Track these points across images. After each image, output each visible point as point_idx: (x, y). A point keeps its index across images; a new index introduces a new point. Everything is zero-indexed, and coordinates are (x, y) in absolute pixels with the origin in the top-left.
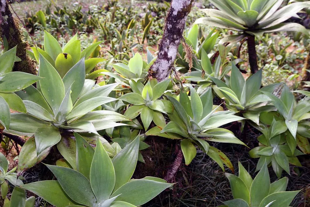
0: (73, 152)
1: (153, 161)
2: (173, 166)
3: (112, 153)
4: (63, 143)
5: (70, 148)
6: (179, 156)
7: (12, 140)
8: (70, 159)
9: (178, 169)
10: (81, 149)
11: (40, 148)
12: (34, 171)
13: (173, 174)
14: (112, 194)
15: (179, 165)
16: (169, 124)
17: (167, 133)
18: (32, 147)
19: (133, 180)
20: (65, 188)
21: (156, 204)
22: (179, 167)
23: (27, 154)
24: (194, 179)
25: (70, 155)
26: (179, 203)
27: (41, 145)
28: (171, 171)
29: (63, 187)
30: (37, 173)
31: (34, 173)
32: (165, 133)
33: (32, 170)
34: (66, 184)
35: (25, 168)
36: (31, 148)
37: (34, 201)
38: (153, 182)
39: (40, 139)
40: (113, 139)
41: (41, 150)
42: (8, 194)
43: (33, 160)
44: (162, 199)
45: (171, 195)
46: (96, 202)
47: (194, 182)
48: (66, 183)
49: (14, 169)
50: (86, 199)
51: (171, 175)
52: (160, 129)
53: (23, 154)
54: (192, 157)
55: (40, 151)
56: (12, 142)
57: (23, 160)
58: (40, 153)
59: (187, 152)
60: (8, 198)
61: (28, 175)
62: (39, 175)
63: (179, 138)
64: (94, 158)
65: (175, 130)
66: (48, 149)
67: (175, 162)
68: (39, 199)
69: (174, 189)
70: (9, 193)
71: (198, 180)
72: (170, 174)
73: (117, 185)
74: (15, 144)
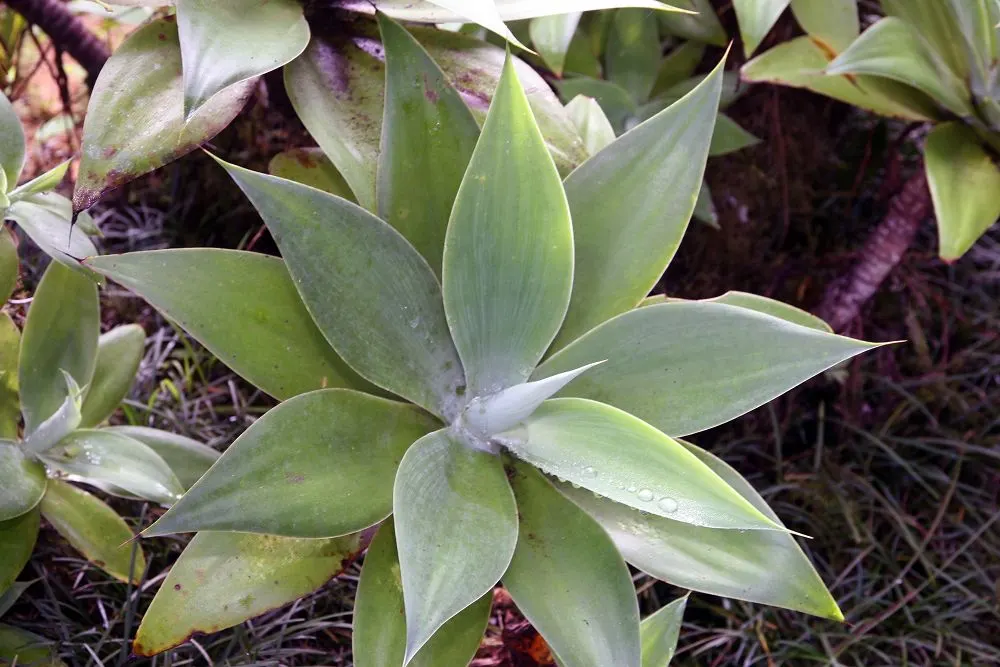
0: (366, 118)
1: (753, 224)
2: (856, 262)
3: (563, 149)
4: (314, 68)
5: (350, 99)
6: (900, 213)
7: (36, 29)
8: (347, 150)
9: (887, 280)
10: (407, 107)
11: (201, 72)
12: (137, 204)
13: (855, 301)
14: (547, 361)
15: (895, 258)
16: (881, 32)
17: (859, 82)
18: (157, 67)
19: (664, 301)
20: (313, 296)
21: (748, 443)
22: (895, 268)
23: (129, 104)
24: (958, 342)
25: (349, 131)
26: (865, 456)
27: (206, 61)
28: (847, 288)
29: (305, 290)
30: (156, 216)
31: (141, 215)
32: (848, 77)
33: (133, 197)
34: (320, 280)
35: (113, 172)
36: (149, 74)
37: (137, 348)
38: (767, 323)
39: (202, 29)
40: (565, 83)
41: (204, 86)
42: (14, 297)
43: (157, 139)
44: (781, 420)
45: (829, 411)
46: (460, 390)
47: (958, 360)
48: (322, 270)
49: (56, 173)
50: (411, 365)
51: (845, 305)
52: (822, 53)
53: (107, 97)
54: (977, 221)
55: (200, 94)
56: (35, 40)
57: (109, 132)
58: (202, 100)
59: (955, 195)
60: (14, 317)
61: (108, 220)
62: (166, 224)
63: (917, 117)
64: (476, 158)
65: (906, 65)
66: (239, 90)
67: (875, 243)
68: (157, 346)
69: (849, 380)
70: (19, 291)
71: (978, 349)
72: (838, 301)
73: (576, 320)
74: (51, 55)
